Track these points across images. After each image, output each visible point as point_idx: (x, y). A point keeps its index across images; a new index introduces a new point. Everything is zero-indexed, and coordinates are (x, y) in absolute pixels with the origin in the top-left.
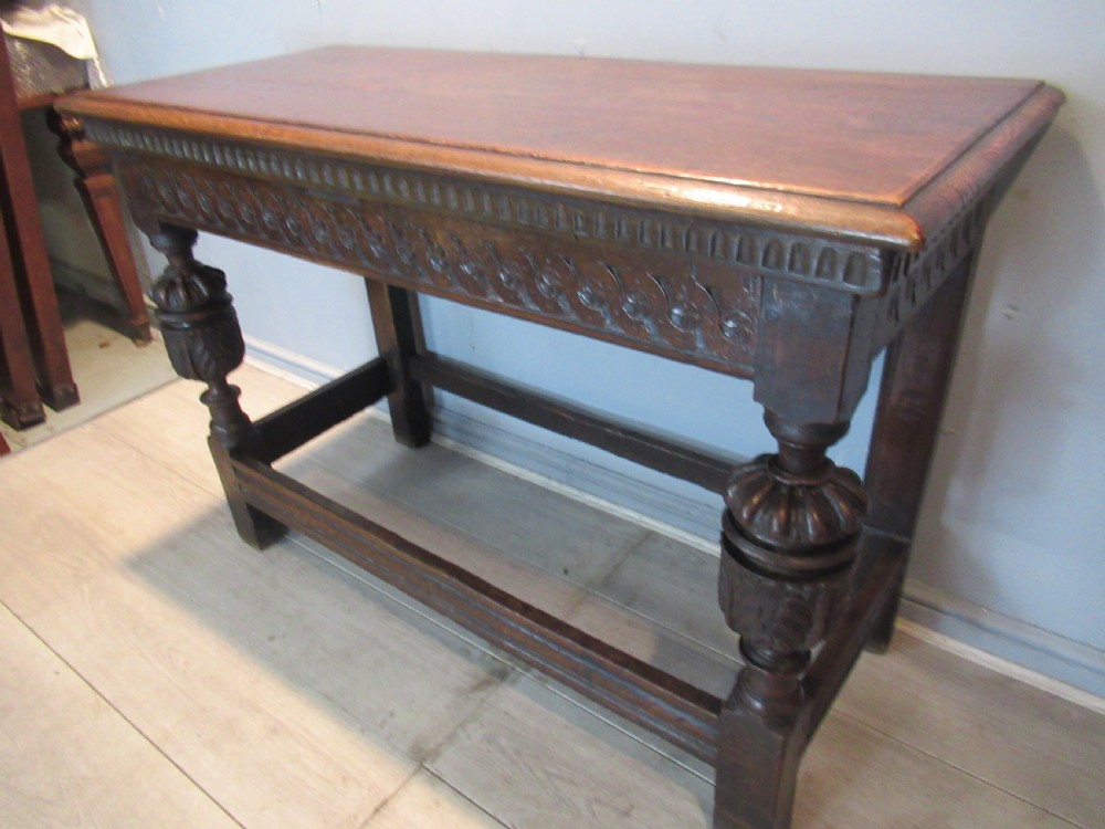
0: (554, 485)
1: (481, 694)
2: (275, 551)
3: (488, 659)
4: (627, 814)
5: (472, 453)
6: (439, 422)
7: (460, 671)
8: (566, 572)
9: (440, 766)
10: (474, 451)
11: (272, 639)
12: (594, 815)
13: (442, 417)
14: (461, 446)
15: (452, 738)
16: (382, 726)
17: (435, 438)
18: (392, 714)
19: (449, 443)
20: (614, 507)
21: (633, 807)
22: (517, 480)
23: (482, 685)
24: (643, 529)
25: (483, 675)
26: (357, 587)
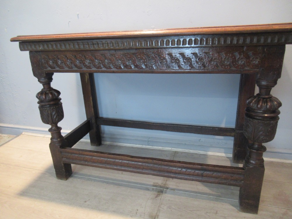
0: (144, 146)
1: (159, 198)
3: (155, 189)
4: (216, 213)
5: (116, 144)
6: (103, 137)
7: (149, 194)
10: (117, 143)
11: (85, 202)
12: (209, 216)
13: (105, 136)
14: (112, 143)
15: (159, 210)
16: (137, 214)
17: (103, 142)
18: (137, 210)
19: (108, 143)
20: (163, 148)
21: (217, 211)
22: (132, 148)
23: (156, 197)
24: (173, 151)
25: (156, 193)
26: (104, 182)
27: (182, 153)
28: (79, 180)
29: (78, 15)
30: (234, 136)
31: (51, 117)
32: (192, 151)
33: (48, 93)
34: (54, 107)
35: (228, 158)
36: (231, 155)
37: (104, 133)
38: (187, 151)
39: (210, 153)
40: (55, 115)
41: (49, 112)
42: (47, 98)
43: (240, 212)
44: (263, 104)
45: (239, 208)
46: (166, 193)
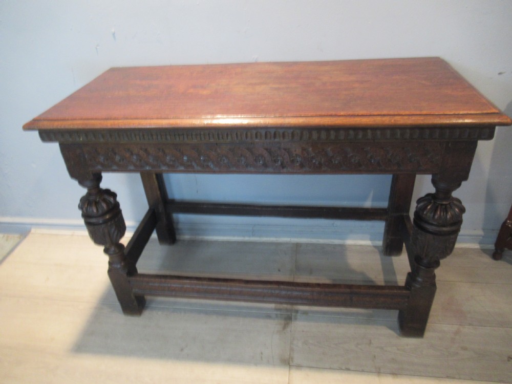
0: (247, 239)
1: (288, 329)
2: (146, 313)
3: (279, 315)
4: (370, 343)
5: (200, 237)
6: (178, 229)
7: (274, 325)
8: (279, 270)
9: (296, 361)
11: (182, 350)
12: (361, 349)
13: (180, 226)
15: (292, 350)
16: (262, 359)
17: (178, 237)
18: (262, 353)
19: (187, 237)
20: (277, 239)
21: (370, 340)
22: (229, 243)
23: (285, 327)
24: (293, 244)
25: (283, 322)
26: (200, 312)
27: (307, 244)
28: (160, 313)
29: (114, 34)
30: (386, 220)
31: (110, 236)
32: (321, 241)
33: (99, 201)
34: (113, 222)
35: (375, 247)
36: (380, 243)
37: (178, 223)
38: (314, 241)
39: (349, 242)
40: (114, 233)
41: (106, 231)
42: (100, 212)
43: (400, 338)
44: (442, 214)
45: (398, 331)
46: (296, 319)
